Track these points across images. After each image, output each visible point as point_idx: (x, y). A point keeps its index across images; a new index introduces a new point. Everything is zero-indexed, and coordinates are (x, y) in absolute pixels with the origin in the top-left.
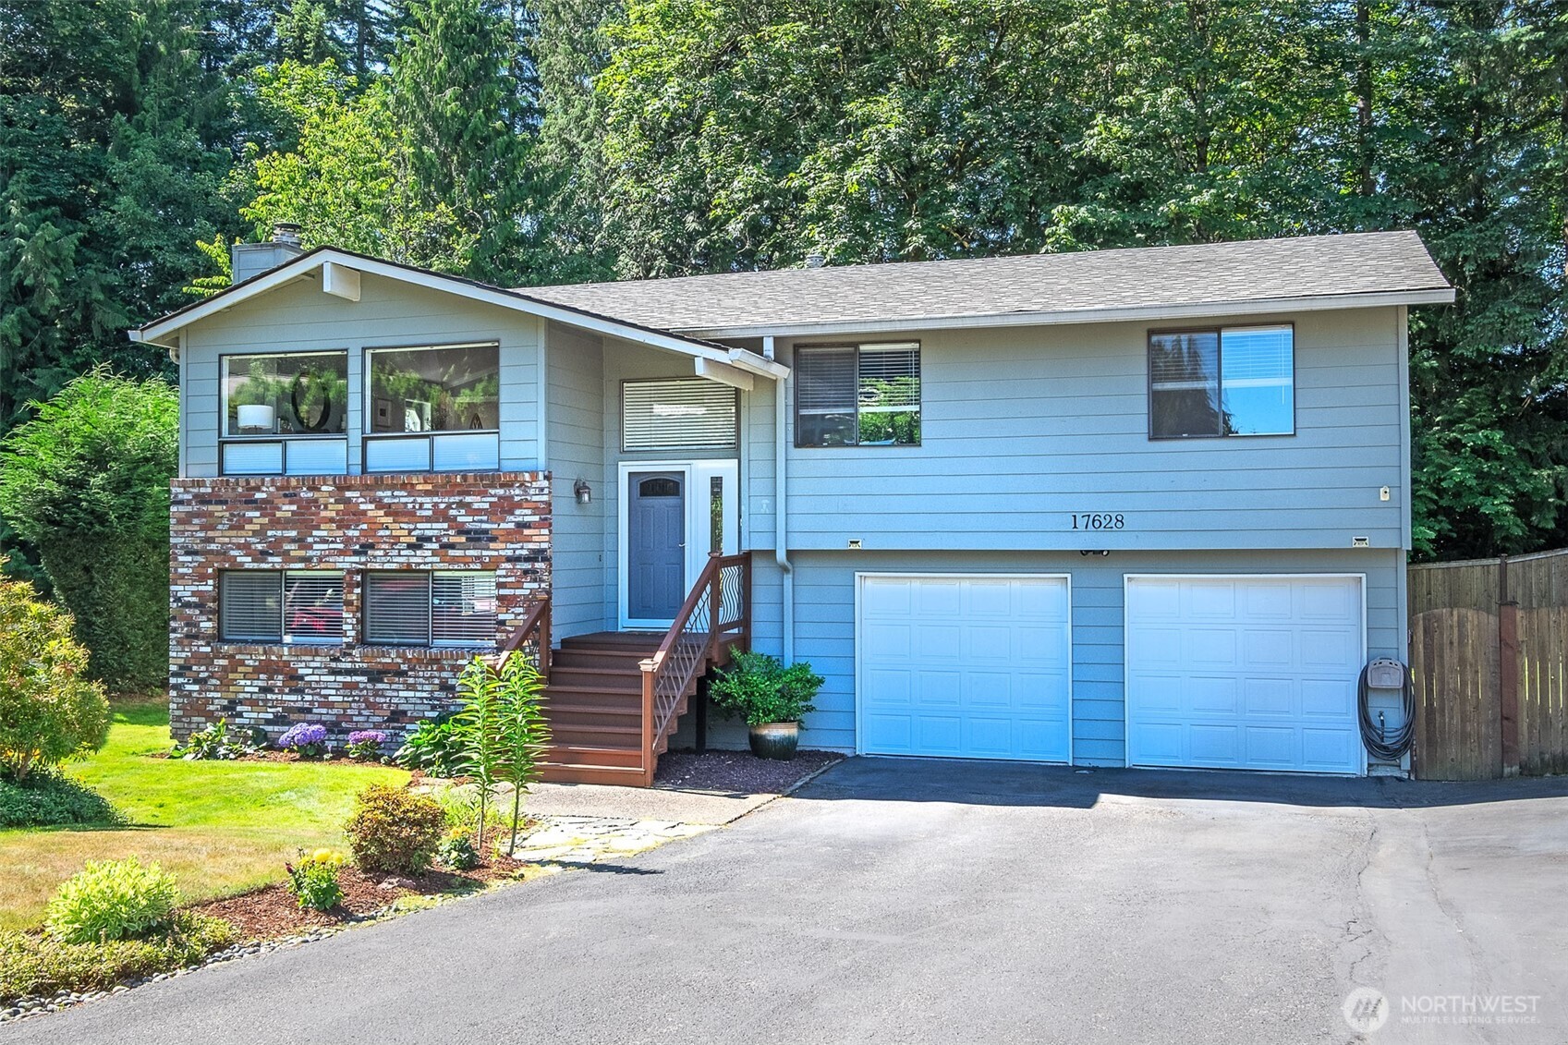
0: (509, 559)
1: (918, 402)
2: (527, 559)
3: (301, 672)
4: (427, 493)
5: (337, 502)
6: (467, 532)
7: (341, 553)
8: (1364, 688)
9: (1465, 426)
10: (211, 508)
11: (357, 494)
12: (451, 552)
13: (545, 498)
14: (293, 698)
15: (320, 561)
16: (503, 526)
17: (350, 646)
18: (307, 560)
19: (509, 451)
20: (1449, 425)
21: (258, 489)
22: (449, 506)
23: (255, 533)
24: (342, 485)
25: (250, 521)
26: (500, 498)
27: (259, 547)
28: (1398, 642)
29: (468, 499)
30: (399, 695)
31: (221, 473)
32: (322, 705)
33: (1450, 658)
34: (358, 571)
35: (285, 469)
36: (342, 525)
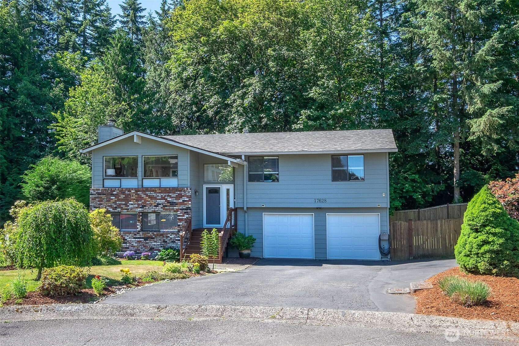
0: (181, 209)
1: (278, 171)
2: (185, 209)
3: (126, 238)
4: (160, 193)
5: (136, 195)
6: (170, 203)
7: (137, 208)
8: (380, 240)
9: (409, 173)
10: (101, 196)
11: (141, 193)
12: (166, 208)
13: (190, 194)
14: (124, 245)
15: (131, 210)
16: (179, 201)
17: (139, 231)
18: (128, 209)
19: (180, 182)
20: (404, 172)
21: (114, 191)
22: (165, 196)
23: (113, 203)
24: (137, 190)
25: (112, 199)
26: (178, 194)
27: (115, 206)
28: (387, 229)
29: (170, 194)
30: (153, 244)
31: (103, 187)
32: (132, 247)
33: (398, 233)
34: (141, 212)
35: (121, 186)
36: (137, 201)
